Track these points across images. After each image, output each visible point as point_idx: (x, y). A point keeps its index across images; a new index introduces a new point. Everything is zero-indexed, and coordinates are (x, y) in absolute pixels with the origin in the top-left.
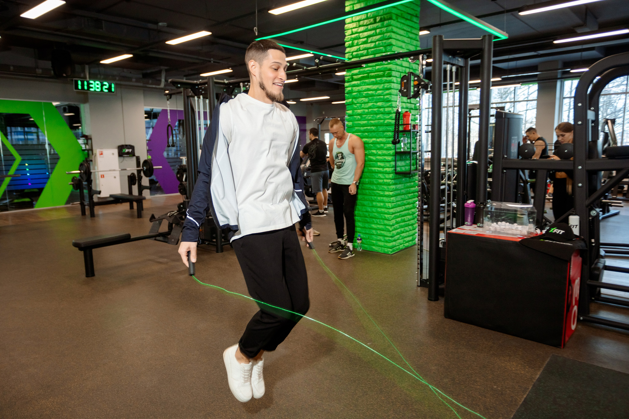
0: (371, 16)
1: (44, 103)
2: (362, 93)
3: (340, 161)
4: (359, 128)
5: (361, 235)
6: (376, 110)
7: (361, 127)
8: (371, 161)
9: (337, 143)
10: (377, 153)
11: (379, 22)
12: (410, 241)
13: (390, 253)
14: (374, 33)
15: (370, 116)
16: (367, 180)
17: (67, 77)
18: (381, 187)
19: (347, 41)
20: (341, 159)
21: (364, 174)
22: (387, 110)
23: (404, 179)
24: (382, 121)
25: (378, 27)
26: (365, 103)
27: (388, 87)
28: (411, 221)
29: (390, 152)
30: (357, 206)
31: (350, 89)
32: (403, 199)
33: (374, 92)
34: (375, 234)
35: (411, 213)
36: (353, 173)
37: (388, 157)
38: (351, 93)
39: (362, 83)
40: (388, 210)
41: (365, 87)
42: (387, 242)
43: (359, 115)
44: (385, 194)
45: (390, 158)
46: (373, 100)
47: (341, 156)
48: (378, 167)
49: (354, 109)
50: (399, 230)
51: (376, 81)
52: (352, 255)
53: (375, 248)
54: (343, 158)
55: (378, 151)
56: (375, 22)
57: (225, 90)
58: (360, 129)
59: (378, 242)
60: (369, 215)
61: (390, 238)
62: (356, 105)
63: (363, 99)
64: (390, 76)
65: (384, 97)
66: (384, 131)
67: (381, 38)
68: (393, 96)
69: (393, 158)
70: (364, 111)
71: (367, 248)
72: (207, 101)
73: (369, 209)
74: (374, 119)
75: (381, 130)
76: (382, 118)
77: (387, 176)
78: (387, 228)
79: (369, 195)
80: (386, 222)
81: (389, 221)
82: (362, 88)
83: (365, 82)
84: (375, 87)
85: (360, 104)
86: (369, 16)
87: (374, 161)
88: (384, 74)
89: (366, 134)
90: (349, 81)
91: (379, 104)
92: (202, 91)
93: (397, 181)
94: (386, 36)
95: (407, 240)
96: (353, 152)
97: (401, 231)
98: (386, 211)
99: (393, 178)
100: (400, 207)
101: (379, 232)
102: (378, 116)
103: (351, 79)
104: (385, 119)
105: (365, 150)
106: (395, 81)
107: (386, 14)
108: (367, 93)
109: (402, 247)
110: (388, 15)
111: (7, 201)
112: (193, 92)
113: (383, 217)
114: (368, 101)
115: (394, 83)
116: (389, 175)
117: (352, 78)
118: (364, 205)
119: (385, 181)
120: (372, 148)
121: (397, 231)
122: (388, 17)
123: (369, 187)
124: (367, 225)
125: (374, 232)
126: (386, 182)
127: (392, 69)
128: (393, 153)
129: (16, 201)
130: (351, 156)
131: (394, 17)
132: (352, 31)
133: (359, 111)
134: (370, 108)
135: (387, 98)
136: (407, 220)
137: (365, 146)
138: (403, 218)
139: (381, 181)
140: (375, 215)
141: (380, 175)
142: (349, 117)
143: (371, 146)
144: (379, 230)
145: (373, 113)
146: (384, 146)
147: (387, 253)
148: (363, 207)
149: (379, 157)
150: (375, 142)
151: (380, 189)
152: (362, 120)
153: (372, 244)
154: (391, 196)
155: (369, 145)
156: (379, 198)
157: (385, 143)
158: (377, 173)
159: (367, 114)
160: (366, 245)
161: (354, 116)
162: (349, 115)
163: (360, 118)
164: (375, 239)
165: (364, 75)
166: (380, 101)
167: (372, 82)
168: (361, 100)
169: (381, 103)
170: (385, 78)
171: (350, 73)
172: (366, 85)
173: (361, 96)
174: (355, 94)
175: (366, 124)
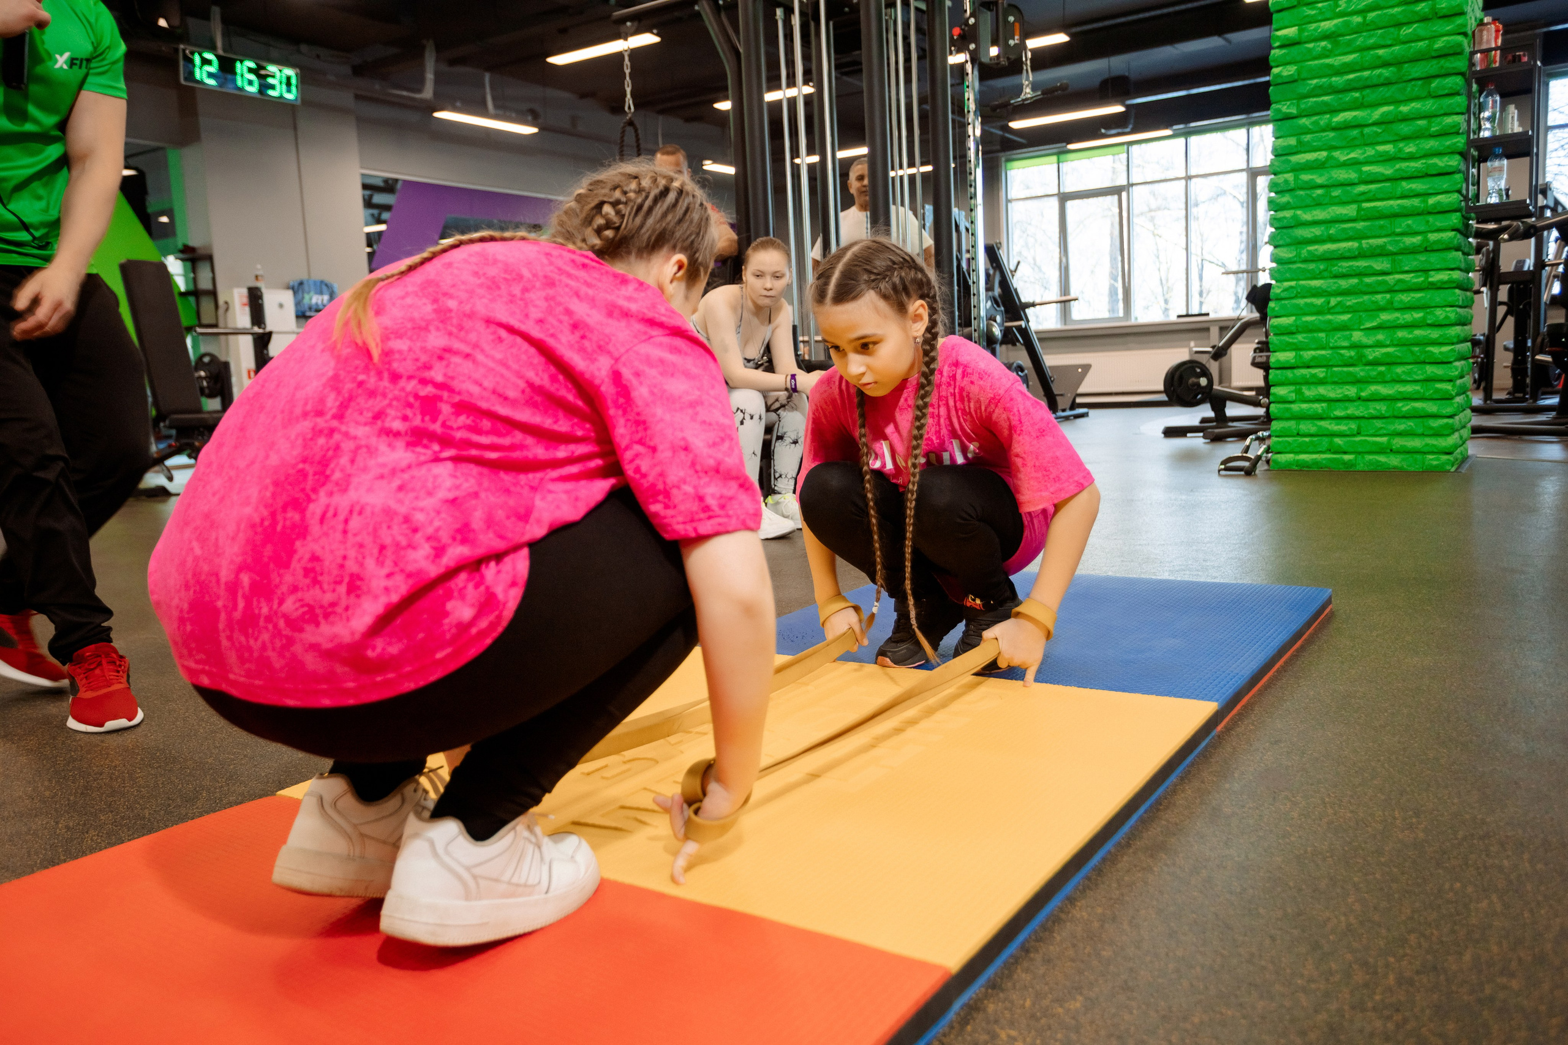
4: (1324, 80)
7: (1331, 76)
10: (1400, 150)
13: (1448, 467)
15: (1370, 37)
18: (1410, 262)
24: (1421, 44)
29: (1455, 140)
34: (1388, 414)
37: (1446, 158)
42: (1437, 434)
43: (1326, 37)
44: (1430, 279)
45: (1452, 163)
49: (1302, 23)
53: (1387, 461)
55: (1401, 145)
58: (1330, 86)
59: (1397, 439)
60: (1361, 356)
61: (1450, 421)
62: (1314, 8)
70: (1347, 23)
71: (1352, 465)
74: (1389, 42)
75: (1418, 75)
76: (1421, 33)
77: (1438, 221)
78: (1437, 390)
80: (1431, 370)
81: (1449, 365)
89: (1357, 95)
98: (1435, 334)
99: (1460, 226)
101: (1405, 407)
102: (1406, 31)
113: (1422, 358)
116: (1447, 215)
119: (1433, 237)
120: (1380, 139)
126: (1435, 242)
128: (1461, 144)
133: (1327, 25)
139: (1414, 240)
140: (1387, 355)
141: (1413, 223)
142: (1284, 51)
143: (1376, 132)
144: (1405, 399)
145: (1384, 24)
146: (1430, 126)
147: (1437, 470)
148: (1339, 334)
149: (1407, 164)
150: (1391, 118)
151: (1406, 268)
152: (1337, 52)
153: (1374, 449)
154: (1454, 285)
155: (1366, 130)
156: (1405, 298)
157: (1435, 113)
158: (1396, 215)
159: (1357, 31)
160: (1345, 453)
161: (1305, 42)
162: (1287, 43)
163: (1329, 46)
164: (1385, 432)
175: (1357, 62)
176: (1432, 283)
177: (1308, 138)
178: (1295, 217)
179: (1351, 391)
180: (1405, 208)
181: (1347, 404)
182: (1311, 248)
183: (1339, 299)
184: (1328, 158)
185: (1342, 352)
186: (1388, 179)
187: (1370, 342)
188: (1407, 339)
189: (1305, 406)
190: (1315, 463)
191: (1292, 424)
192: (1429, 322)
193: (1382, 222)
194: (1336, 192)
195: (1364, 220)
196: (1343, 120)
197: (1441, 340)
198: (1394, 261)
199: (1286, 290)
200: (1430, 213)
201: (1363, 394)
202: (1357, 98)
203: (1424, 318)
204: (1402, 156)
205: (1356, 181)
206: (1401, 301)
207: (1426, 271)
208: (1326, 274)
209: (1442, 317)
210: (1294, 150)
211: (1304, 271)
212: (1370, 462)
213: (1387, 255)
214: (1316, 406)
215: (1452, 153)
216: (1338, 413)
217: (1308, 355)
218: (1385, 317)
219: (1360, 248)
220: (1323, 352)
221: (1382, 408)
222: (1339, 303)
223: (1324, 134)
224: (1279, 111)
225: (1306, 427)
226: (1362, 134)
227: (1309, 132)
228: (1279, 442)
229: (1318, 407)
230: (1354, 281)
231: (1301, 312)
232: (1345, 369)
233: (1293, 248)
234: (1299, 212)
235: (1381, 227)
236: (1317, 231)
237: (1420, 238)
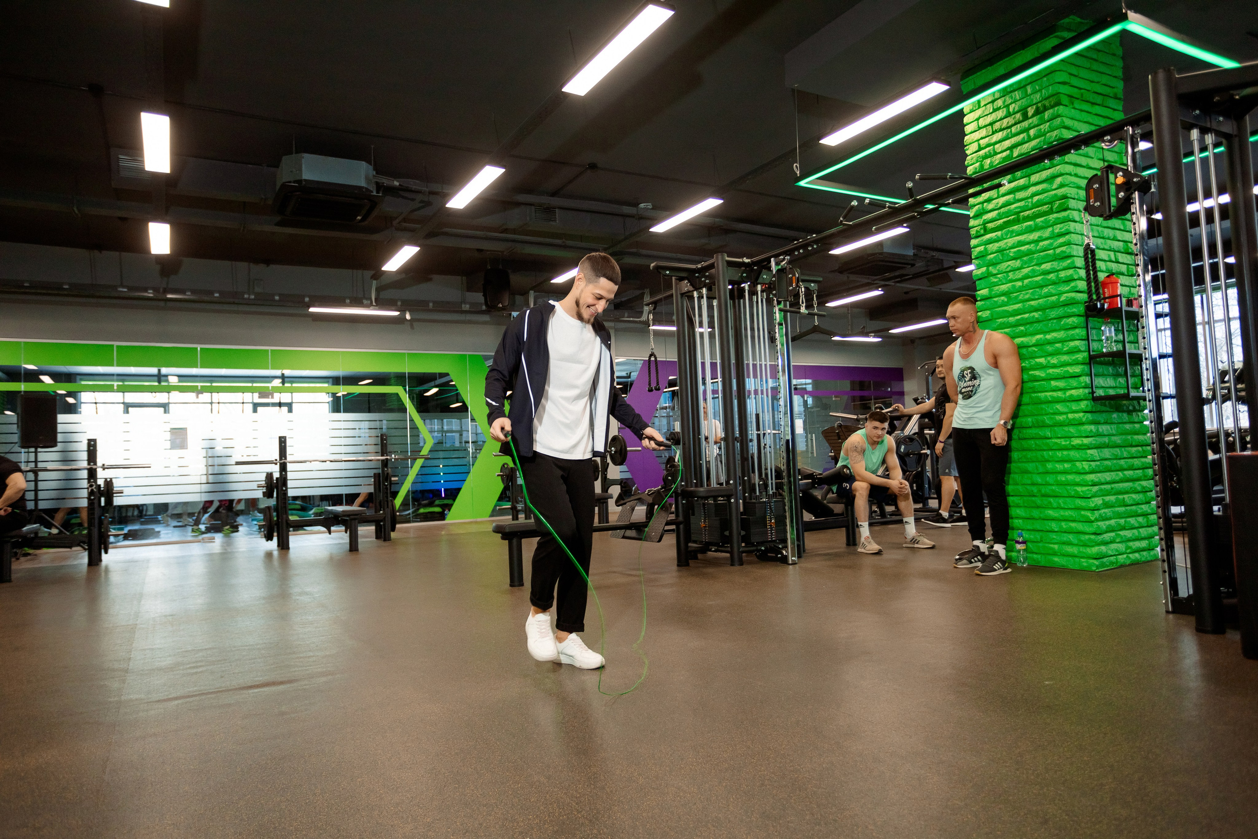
0: (1016, 109)
1: (469, 355)
2: (1008, 251)
3: (970, 383)
4: (1005, 319)
5: (1024, 535)
6: (1039, 278)
7: (1008, 317)
8: (1036, 379)
9: (959, 351)
10: (1049, 362)
11: (1033, 116)
12: (1143, 550)
13: (1094, 568)
14: (1024, 138)
15: (1027, 293)
16: (1030, 419)
17: (504, 309)
18: (1060, 431)
19: (970, 163)
20: (971, 380)
21: (1022, 408)
22: (1063, 274)
23: (1115, 415)
24: (1054, 298)
25: (1032, 125)
26: (1014, 270)
28: (1143, 506)
29: (1078, 356)
30: (1012, 476)
31: (983, 249)
32: (1117, 455)
33: (1032, 245)
34: (1056, 530)
35: (1139, 489)
36: (998, 406)
37: (1073, 367)
38: (983, 256)
39: (1006, 235)
40: (1082, 477)
41: (1011, 241)
43: (1004, 294)
44: (1072, 443)
45: (1077, 369)
46: (1032, 262)
47: (969, 375)
48: (1053, 391)
49: (991, 286)
50: (1112, 522)
51: (1036, 225)
52: (1005, 569)
53: (1058, 561)
54: (974, 377)
55: (1049, 358)
56: (1025, 117)
57: (745, 275)
58: (1008, 322)
59: (1064, 546)
60: (1040, 491)
61: (1093, 537)
62: (996, 278)
63: (1010, 263)
64: (1065, 210)
65: (1054, 252)
66: (1060, 318)
67: (1040, 142)
68: (1075, 246)
69: (1086, 368)
70: (1014, 286)
71: (1039, 562)
72: (715, 303)
73: (1038, 479)
74: (1037, 297)
75: (1053, 316)
76: (1053, 292)
77: (1074, 406)
78: (1083, 516)
79: (1036, 450)
80: (1079, 502)
81: (1087, 500)
82: (1007, 243)
83: (1012, 232)
84: (1034, 236)
85: (1005, 274)
86: (1011, 110)
87: (1043, 380)
88: (1052, 208)
89: (1022, 328)
90: (979, 234)
91: (1046, 266)
92: (705, 280)
93: (1101, 417)
94: (1051, 137)
95: (1134, 547)
96: (996, 365)
97: (1119, 524)
98: (1078, 478)
99: (1089, 409)
100: (1112, 473)
101: (1066, 526)
102: (1045, 290)
103: (982, 232)
104: (1060, 294)
105: (1022, 361)
106: (1077, 219)
107: (1046, 99)
108: (1019, 251)
109: (1122, 559)
110: (1051, 99)
111: (410, 511)
112: (691, 285)
113: (1073, 493)
114: (1022, 265)
115: (1075, 221)
116: (1080, 403)
117: (985, 229)
118: (1027, 472)
119: (1070, 416)
120: (1037, 355)
121: (1107, 523)
122: (1052, 103)
123: (1035, 434)
124: (1036, 513)
125: (1054, 525)
126: (1074, 419)
127: (1069, 195)
128: (1084, 358)
129: (422, 511)
130: (991, 373)
131: (1065, 100)
132: (979, 145)
133: (1004, 288)
134: (1026, 277)
135: (1062, 251)
136: (1131, 502)
137: (1019, 352)
138: (1121, 497)
139: (1061, 418)
140: (1053, 491)
141: (1060, 407)
142: (983, 303)
143: (1034, 351)
144: (1065, 520)
145: (1033, 286)
146: (1063, 348)
147: (1087, 569)
148: (1026, 476)
149: (1053, 370)
150: (1041, 342)
151: (1059, 436)
152: (1010, 303)
153: (1051, 552)
154: (1086, 447)
155: (1030, 349)
156: (1060, 454)
157: (1065, 339)
158: (1050, 402)
159: (1020, 290)
160: (1036, 553)
161: (994, 297)
162: (984, 298)
163: (1006, 300)
164: (1056, 541)
165: (1010, 218)
166: (1046, 260)
167: (1027, 227)
168: (1007, 265)
169: (1051, 263)
170: (1055, 215)
171: (979, 220)
172: (1015, 236)
173: (1005, 259)
174: (992, 256)
175: (1021, 309)
180: (1054, 397)
187: (1043, 482)
188: (1063, 481)
192: (1074, 470)
197: (1082, 483)
198: (1052, 430)
200: (1068, 401)
201: (1041, 516)
202: (1022, 330)
203: (1071, 468)
204: (1051, 365)
206: (1058, 457)
207: (1069, 438)
212: (1050, 561)
218: (1050, 466)
237: (1065, 416)
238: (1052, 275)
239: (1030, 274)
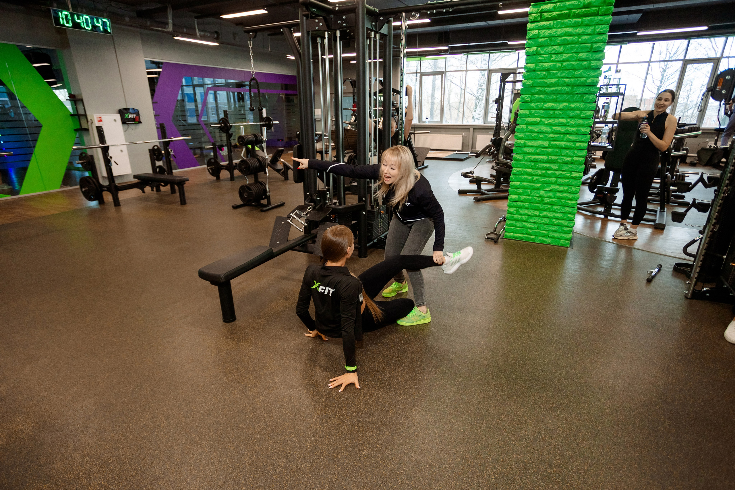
2: (556, 38)
4: (543, 88)
6: (575, 63)
7: (545, 87)
10: (568, 122)
13: (568, 246)
15: (564, 72)
18: (566, 167)
22: (594, 63)
24: (583, 79)
26: (557, 53)
27: (602, 31)
29: (589, 121)
31: (536, 33)
33: (576, 37)
34: (548, 223)
37: (585, 128)
38: (534, 39)
39: (557, 25)
41: (560, 31)
42: (566, 233)
43: (545, 70)
44: (572, 175)
46: (572, 50)
48: (567, 141)
49: (537, 63)
53: (546, 240)
55: (569, 120)
58: (545, 91)
59: (551, 233)
60: (543, 201)
62: (542, 57)
63: (555, 47)
65: (592, 46)
66: (584, 94)
70: (555, 65)
71: (534, 240)
74: (570, 77)
75: (579, 92)
76: (583, 74)
77: (578, 153)
78: (568, 217)
80: (567, 209)
82: (556, 32)
83: (562, 23)
84: (579, 30)
85: (549, 55)
89: (555, 97)
90: (536, 20)
91: (583, 55)
98: (570, 196)
101: (556, 222)
102: (577, 73)
103: (539, 18)
108: (564, 39)
114: (564, 51)
116: (582, 151)
117: (541, 17)
120: (561, 117)
126: (577, 161)
133: (547, 65)
134: (565, 60)
139: (569, 159)
140: (551, 201)
141: (570, 152)
143: (560, 113)
144: (556, 219)
145: (569, 68)
146: (581, 114)
147: (564, 246)
148: (535, 191)
149: (570, 128)
150: (566, 108)
151: (564, 170)
152: (549, 77)
153: (542, 235)
155: (557, 112)
156: (562, 181)
158: (563, 148)
159: (559, 69)
160: (532, 235)
161: (537, 71)
164: (547, 230)
165: (563, 12)
166: (583, 51)
167: (575, 22)
168: (552, 49)
169: (586, 54)
170: (600, 17)
171: (538, 8)
172: (564, 28)
173: (552, 44)
174: (543, 39)
175: (557, 83)
176: (572, 177)
177: (533, 111)
178: (524, 143)
179: (537, 213)
180: (567, 146)
181: (535, 218)
182: (529, 156)
183: (537, 178)
184: (540, 121)
185: (536, 198)
186: (562, 133)
187: (546, 196)
188: (560, 197)
189: (519, 216)
190: (521, 238)
191: (513, 222)
192: (569, 191)
193: (557, 150)
194: (542, 136)
195: (551, 148)
196: (548, 106)
198: (560, 166)
199: (517, 172)
200: (576, 149)
201: (541, 215)
202: (555, 98)
203: (568, 190)
204: (569, 125)
205: (550, 132)
206: (560, 182)
207: (571, 172)
208: (533, 167)
209: (574, 190)
210: (528, 116)
211: (525, 165)
212: (540, 240)
213: (557, 163)
214: (523, 217)
215: (588, 126)
216: (531, 220)
217: (523, 197)
218: (553, 187)
219: (548, 159)
220: (529, 197)
221: (547, 220)
222: (537, 179)
223: (540, 111)
224: (523, 99)
225: (518, 224)
226: (554, 113)
227: (534, 109)
228: (508, 228)
229: (524, 217)
230: (544, 172)
231: (522, 181)
232: (536, 205)
233: (522, 155)
234: (526, 141)
235: (557, 152)
236: (532, 150)
237: (571, 158)
238: (586, 62)
239: (570, 59)
